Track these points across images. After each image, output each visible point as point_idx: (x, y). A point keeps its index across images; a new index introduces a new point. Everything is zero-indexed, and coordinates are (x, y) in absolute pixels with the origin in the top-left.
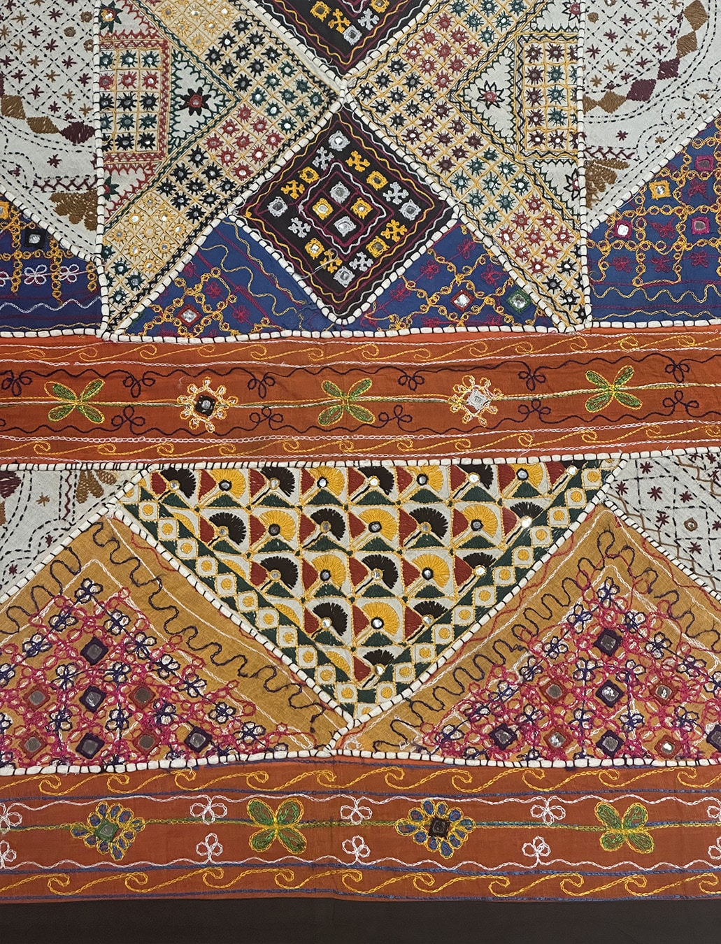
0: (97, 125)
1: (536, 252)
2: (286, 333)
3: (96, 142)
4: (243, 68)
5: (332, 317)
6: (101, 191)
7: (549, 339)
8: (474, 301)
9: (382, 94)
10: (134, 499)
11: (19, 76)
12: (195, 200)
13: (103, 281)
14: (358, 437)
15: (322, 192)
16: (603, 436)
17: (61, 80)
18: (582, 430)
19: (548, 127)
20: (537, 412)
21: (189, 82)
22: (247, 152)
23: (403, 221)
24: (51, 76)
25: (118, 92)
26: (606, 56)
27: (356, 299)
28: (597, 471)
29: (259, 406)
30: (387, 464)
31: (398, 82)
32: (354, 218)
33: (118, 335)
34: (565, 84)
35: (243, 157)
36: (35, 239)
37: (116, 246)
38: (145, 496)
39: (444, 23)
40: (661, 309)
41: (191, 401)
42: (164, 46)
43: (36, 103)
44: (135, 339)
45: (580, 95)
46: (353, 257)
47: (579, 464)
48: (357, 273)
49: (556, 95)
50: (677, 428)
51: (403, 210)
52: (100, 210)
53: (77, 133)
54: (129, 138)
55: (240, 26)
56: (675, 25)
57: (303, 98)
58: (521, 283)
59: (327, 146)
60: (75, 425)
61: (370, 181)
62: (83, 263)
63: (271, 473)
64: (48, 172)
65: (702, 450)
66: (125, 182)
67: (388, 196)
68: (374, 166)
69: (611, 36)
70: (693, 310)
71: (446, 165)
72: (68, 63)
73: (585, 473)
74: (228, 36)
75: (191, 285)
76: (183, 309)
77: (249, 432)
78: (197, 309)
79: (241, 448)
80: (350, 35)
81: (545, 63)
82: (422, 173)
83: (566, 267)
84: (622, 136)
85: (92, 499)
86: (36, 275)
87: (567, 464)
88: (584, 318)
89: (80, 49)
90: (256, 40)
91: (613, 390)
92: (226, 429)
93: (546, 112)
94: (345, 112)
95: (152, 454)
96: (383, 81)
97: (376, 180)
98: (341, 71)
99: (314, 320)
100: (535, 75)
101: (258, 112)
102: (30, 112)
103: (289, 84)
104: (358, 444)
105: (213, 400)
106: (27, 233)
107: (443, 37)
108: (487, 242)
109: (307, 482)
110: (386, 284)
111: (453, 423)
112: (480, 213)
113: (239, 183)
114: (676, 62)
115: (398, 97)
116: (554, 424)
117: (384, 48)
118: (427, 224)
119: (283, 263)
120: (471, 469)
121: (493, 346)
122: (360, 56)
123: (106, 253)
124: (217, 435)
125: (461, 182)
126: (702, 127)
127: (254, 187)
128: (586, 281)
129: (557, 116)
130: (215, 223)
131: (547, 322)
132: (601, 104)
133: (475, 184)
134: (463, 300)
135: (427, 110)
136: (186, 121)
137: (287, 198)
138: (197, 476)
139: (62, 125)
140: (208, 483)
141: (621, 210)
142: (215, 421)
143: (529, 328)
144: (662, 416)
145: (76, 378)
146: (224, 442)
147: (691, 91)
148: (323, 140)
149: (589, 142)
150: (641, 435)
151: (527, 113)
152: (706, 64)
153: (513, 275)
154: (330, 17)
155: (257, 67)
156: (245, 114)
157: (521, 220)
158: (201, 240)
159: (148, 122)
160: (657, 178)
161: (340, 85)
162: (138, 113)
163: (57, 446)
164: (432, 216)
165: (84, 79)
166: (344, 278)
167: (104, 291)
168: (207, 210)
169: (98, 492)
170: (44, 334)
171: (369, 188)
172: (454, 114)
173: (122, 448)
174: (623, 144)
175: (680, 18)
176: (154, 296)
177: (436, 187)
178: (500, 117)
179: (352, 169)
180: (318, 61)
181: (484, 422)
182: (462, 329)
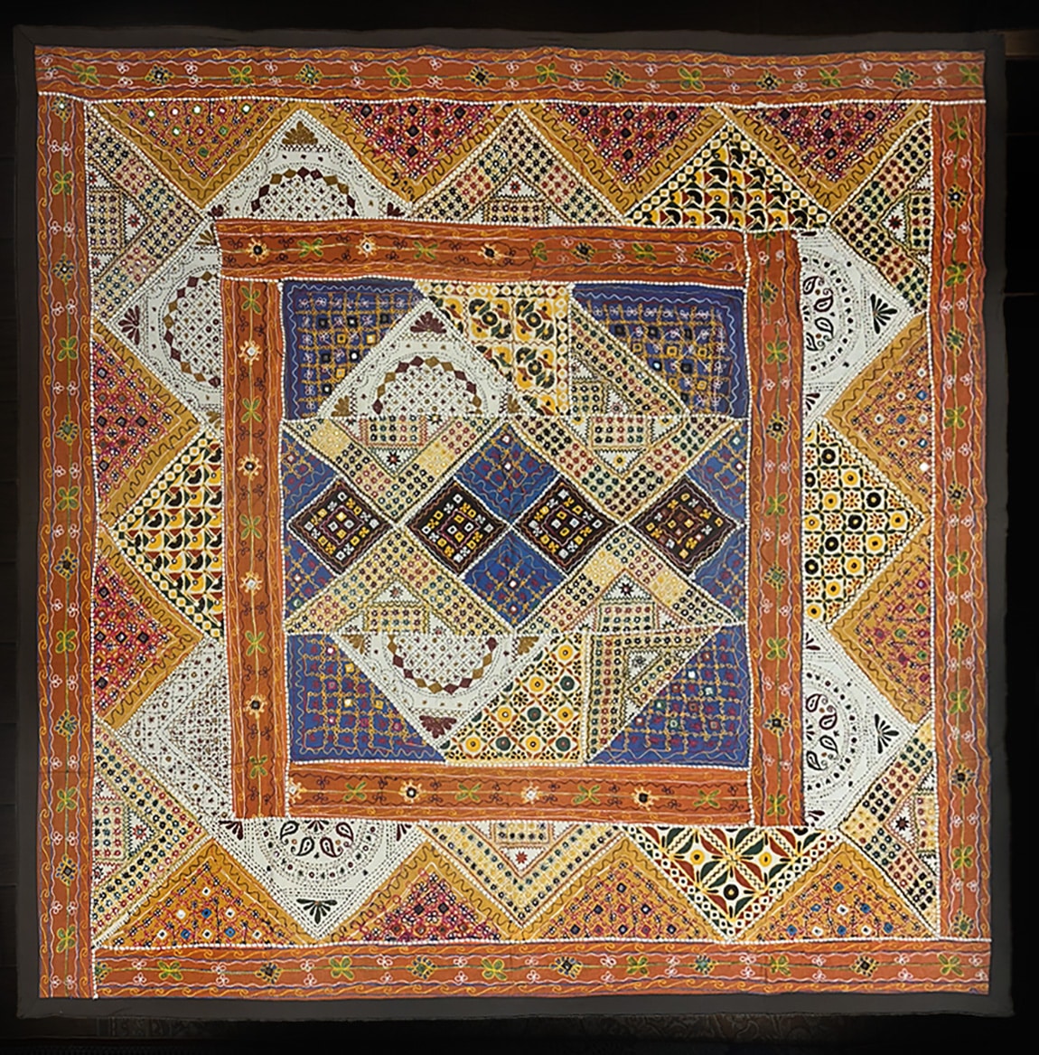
0: (382, 415)
1: (321, 612)
2: (283, 501)
3: (373, 414)
4: (410, 480)
5: (290, 521)
6: (350, 418)
7: (279, 616)
8: (297, 583)
9: (397, 543)
10: (208, 437)
11: (405, 379)
12: (346, 460)
13: (307, 420)
14: (235, 532)
15: (350, 516)
16: (235, 638)
17: (404, 398)
18: (238, 630)
19: (381, 619)
20: (246, 610)
21: (403, 456)
22: (369, 483)
23: (335, 553)
24: (405, 394)
25: (398, 424)
26: (415, 646)
27: (299, 532)
28: (219, 635)
29: (249, 489)
30: (222, 545)
31: (403, 550)
32: (337, 531)
33: (282, 427)
34: (402, 627)
35: (366, 481)
36: (327, 389)
37: (323, 425)
38: (209, 441)
39: (432, 572)
40: (293, 666)
41: (252, 460)
42: (421, 444)
43: (392, 388)
44: (280, 435)
45: (396, 633)
46: (318, 530)
47: (222, 627)
48: (311, 532)
49: (397, 622)
50: (238, 671)
51: (340, 553)
52: (341, 418)
53: (378, 407)
54: (376, 430)
55: (431, 479)
56: (431, 678)
57: (395, 507)
58: (306, 604)
59: (372, 518)
60: (241, 410)
61: (355, 538)
62: (316, 411)
63: (219, 495)
64: (359, 395)
65: (227, 681)
66: (355, 429)
67: (348, 545)
68: (362, 540)
69: (425, 648)
70: (292, 680)
71: (362, 572)
72: (412, 401)
73: (218, 630)
74: (426, 473)
75: (305, 458)
76: (294, 455)
77: (238, 485)
78: (294, 462)
79: (230, 482)
80: (427, 529)
81: (413, 618)
82: (359, 561)
83: (313, 625)
84: (376, 652)
85: (208, 418)
86: (310, 390)
87: (222, 622)
88: (289, 632)
89: (419, 406)
90: (424, 486)
91: (256, 644)
92: (239, 475)
93: (388, 618)
94: (389, 527)
95: (228, 444)
96: (404, 544)
97: (355, 541)
98: (408, 524)
99: (288, 514)
100: (406, 613)
101: (388, 488)
102: (387, 385)
103: (402, 501)
104: (232, 532)
105: (252, 469)
106: (330, 386)
107: (426, 571)
108: (325, 590)
109: (215, 511)
110: (305, 544)
111: (241, 573)
112: (339, 587)
113: (354, 479)
114: (412, 677)
115: (396, 550)
116: (240, 617)
117: (420, 544)
118: (334, 563)
119: (316, 499)
120: (221, 580)
121: (277, 591)
122: (416, 534)
123: (321, 421)
124: (236, 471)
125: (354, 579)
126: (380, 688)
127: (352, 486)
128: (306, 633)
129: (386, 623)
130: (335, 469)
131: (288, 615)
132: (392, 642)
133: (353, 585)
134: (298, 578)
135: (389, 563)
136: (384, 456)
137: (347, 500)
138: (218, 463)
139: (381, 400)
140: (215, 468)
141: (340, 650)
142: (243, 471)
143: (284, 607)
144: (243, 664)
145: (263, 410)
146: (233, 474)
147: (398, 684)
148: (375, 516)
149: (373, 637)
150: (235, 655)
151: (387, 609)
152: (411, 692)
153: (310, 602)
154: (435, 520)
155: (410, 486)
156: (388, 481)
157: (335, 605)
158: (327, 462)
159: (383, 438)
160: (356, 667)
161: (402, 524)
162: (388, 433)
163: (232, 402)
164: (338, 566)
165: (404, 409)
166: (309, 526)
167: (303, 421)
168: (341, 465)
169: (211, 421)
170: (283, 395)
171: (351, 537)
172: (387, 576)
173: (231, 431)
174: (372, 652)
175: (434, 680)
176: (300, 442)
177: (351, 567)
178: (386, 597)
179: (361, 529)
180: (414, 514)
181: (241, 586)
182: (284, 577)
